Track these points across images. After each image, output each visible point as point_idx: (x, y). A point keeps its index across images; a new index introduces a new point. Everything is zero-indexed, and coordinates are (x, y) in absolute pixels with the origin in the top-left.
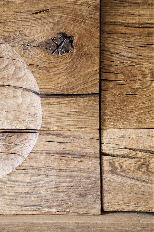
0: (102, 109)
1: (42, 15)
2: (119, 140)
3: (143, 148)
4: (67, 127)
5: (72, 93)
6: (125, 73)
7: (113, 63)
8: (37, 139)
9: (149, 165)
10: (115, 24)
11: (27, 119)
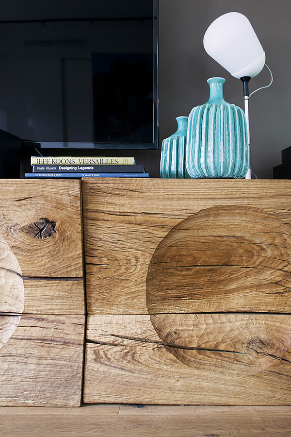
0: (87, 293)
1: (26, 202)
2: (106, 326)
3: (130, 336)
4: (51, 311)
5: (55, 276)
6: (109, 257)
7: (97, 248)
8: (18, 323)
9: (135, 353)
10: (97, 211)
11: (10, 301)
